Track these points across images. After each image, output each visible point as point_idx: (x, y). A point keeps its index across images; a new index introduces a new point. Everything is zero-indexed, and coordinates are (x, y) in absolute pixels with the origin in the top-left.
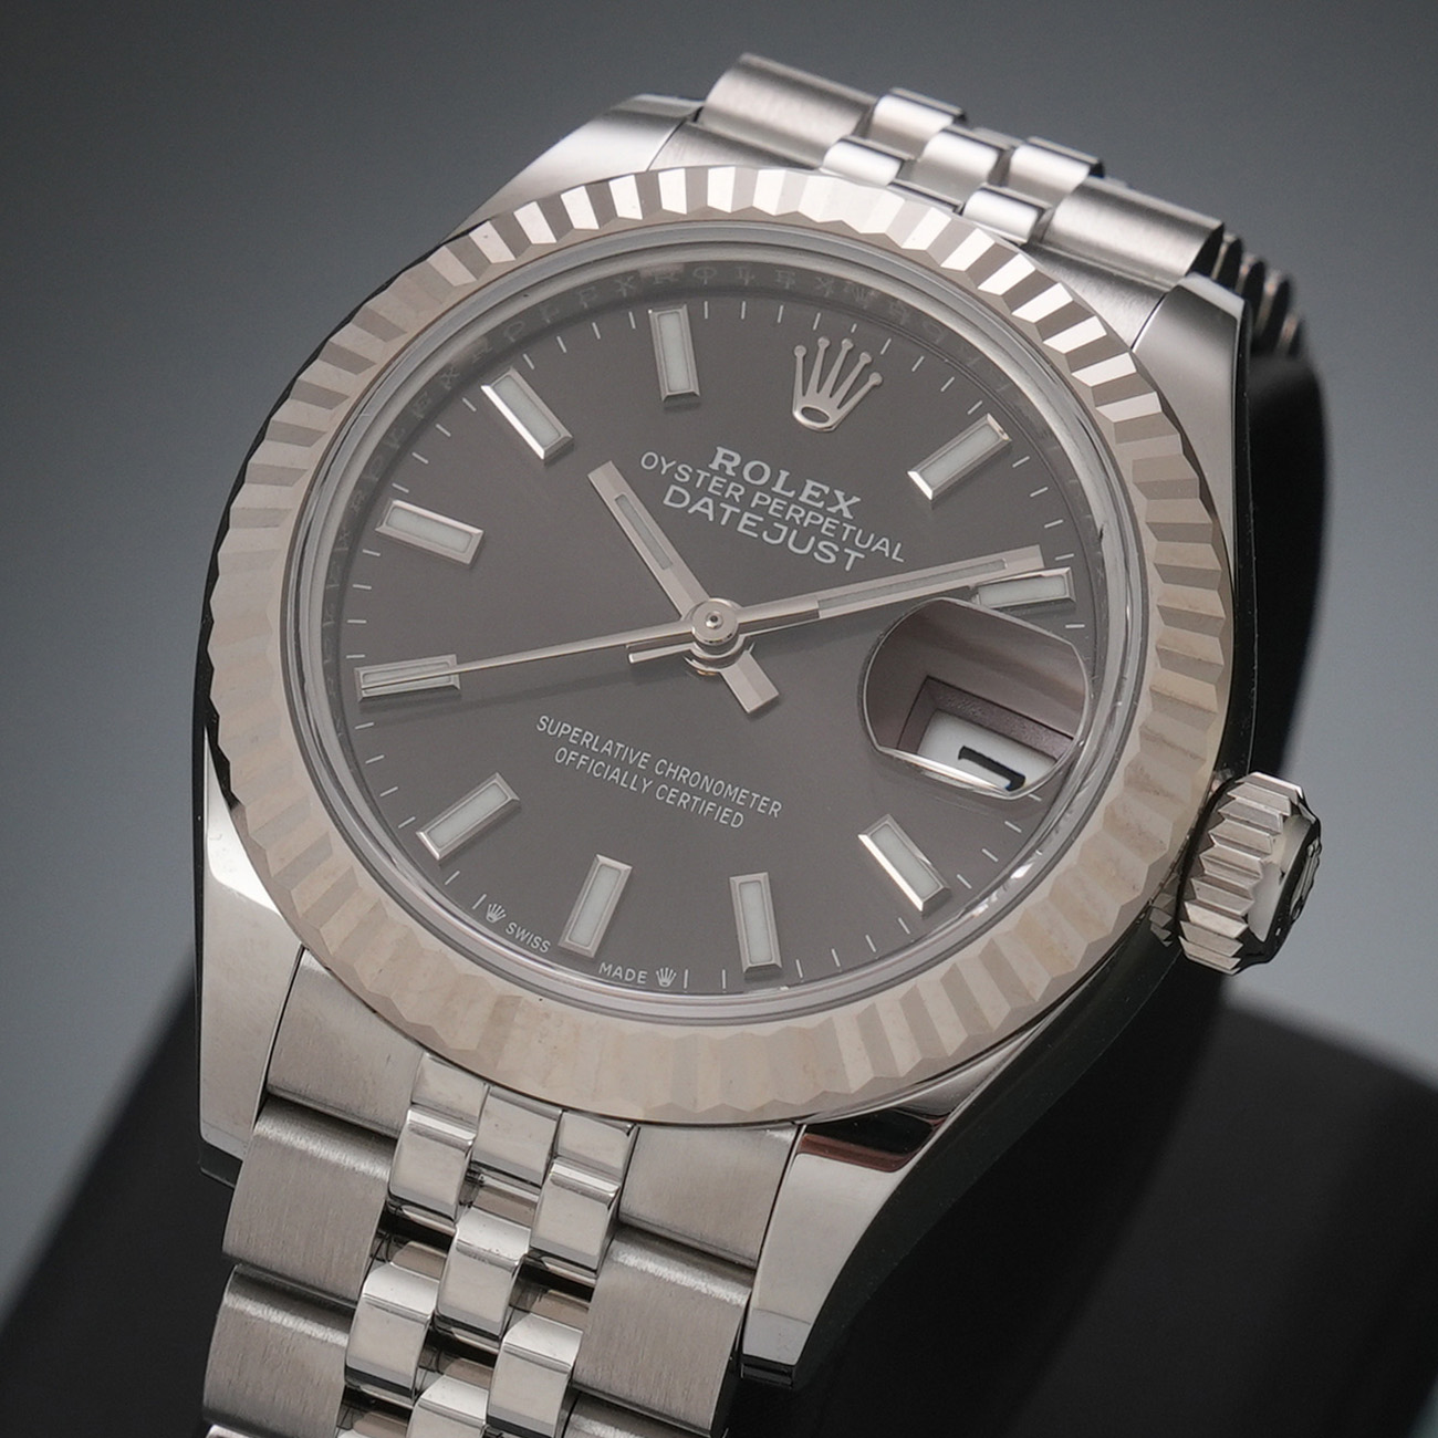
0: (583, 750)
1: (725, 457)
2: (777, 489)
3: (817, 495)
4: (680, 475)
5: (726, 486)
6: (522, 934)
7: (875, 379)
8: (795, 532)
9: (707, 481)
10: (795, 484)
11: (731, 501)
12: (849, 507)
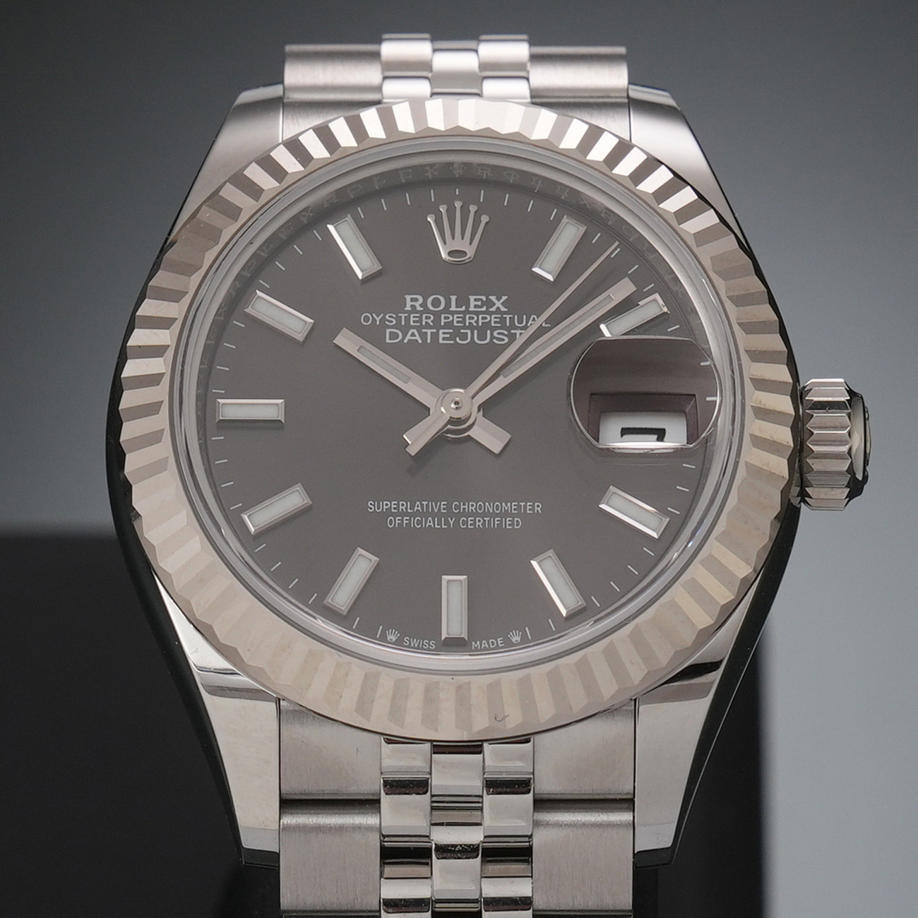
0: (403, 514)
1: (412, 300)
2: (453, 308)
3: (479, 303)
4: (389, 321)
5: (421, 318)
6: (415, 642)
7: (485, 219)
8: (476, 332)
9: (408, 319)
10: (463, 301)
11: (428, 326)
12: (502, 304)
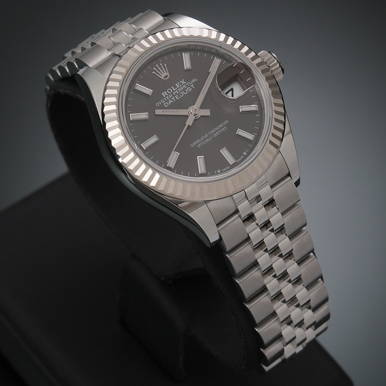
0: (200, 143)
1: (164, 94)
2: (174, 90)
3: (179, 85)
4: (163, 102)
5: (169, 96)
6: (225, 169)
7: (165, 65)
8: (183, 92)
9: (166, 99)
10: (175, 87)
11: (172, 97)
12: (184, 81)
